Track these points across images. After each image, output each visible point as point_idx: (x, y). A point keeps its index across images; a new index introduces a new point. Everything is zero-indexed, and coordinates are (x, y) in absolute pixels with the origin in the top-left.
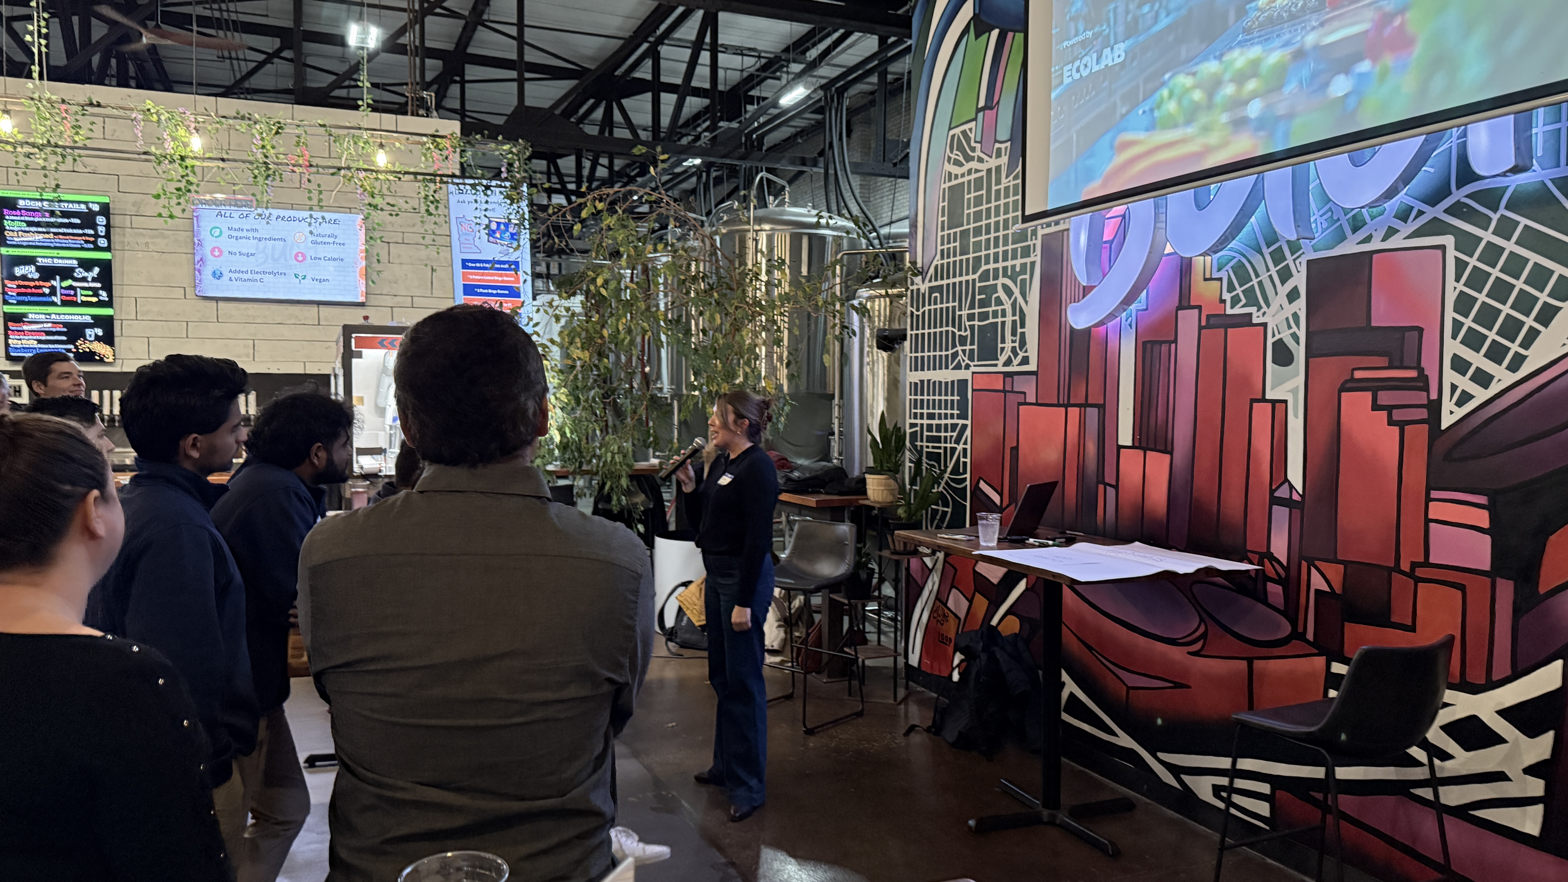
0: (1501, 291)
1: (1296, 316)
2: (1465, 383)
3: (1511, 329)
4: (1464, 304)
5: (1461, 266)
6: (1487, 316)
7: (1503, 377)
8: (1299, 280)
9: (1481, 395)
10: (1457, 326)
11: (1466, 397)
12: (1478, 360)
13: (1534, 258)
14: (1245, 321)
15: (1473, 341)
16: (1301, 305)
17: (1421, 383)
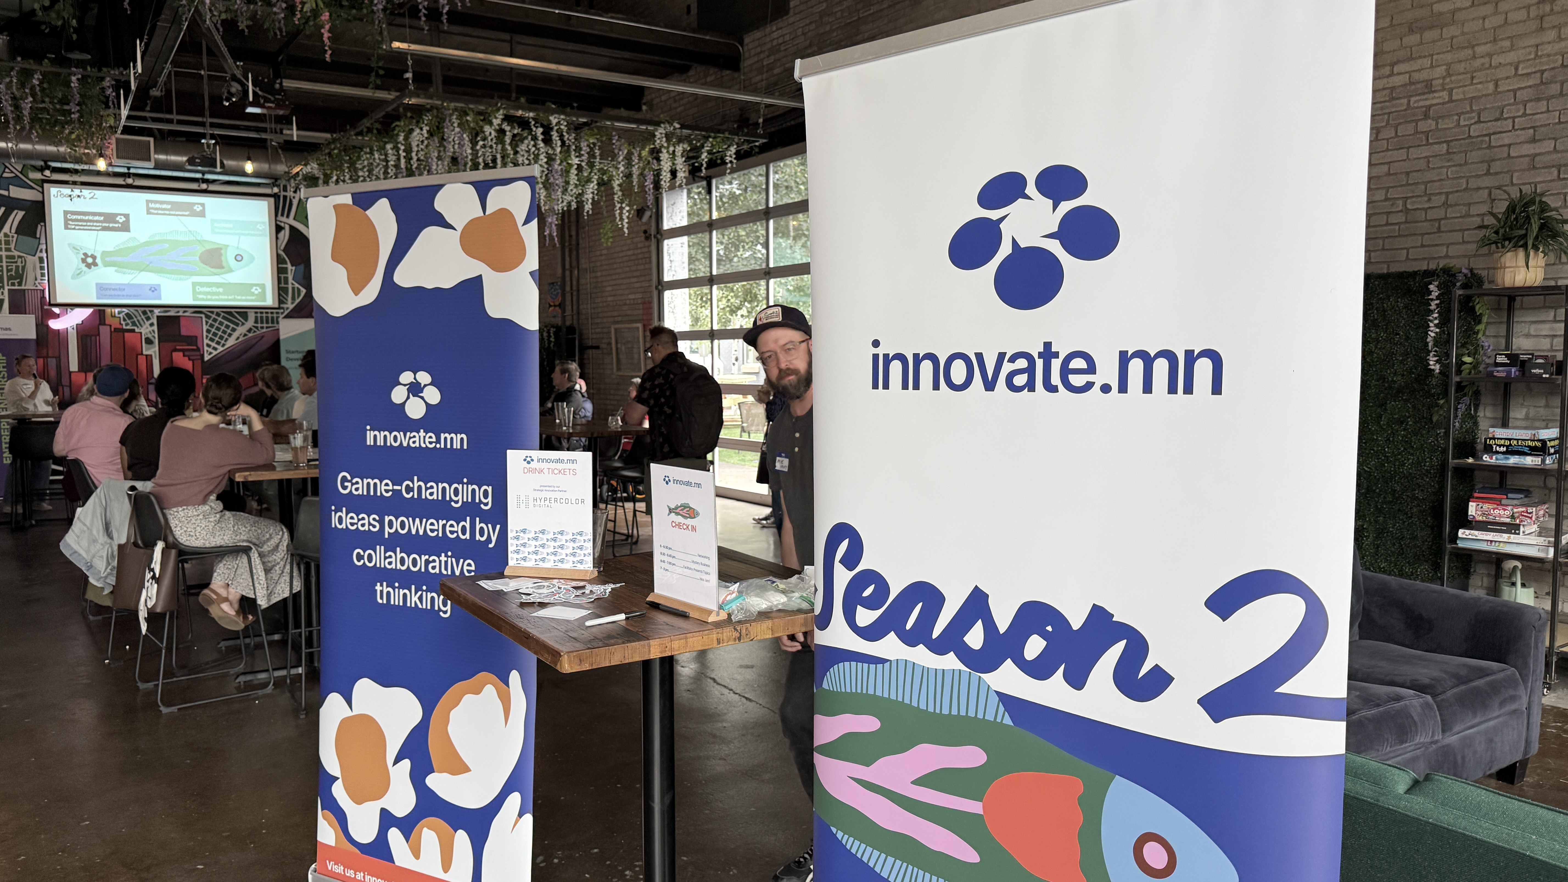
0: (218, 329)
1: (154, 331)
2: (210, 350)
3: (221, 337)
4: (208, 331)
5: (207, 323)
6: (215, 334)
7: (220, 349)
8: (155, 321)
9: (215, 353)
10: (207, 336)
11: (211, 353)
12: (213, 344)
13: (226, 322)
14: (133, 331)
15: (212, 340)
16: (155, 328)
17: (198, 349)
